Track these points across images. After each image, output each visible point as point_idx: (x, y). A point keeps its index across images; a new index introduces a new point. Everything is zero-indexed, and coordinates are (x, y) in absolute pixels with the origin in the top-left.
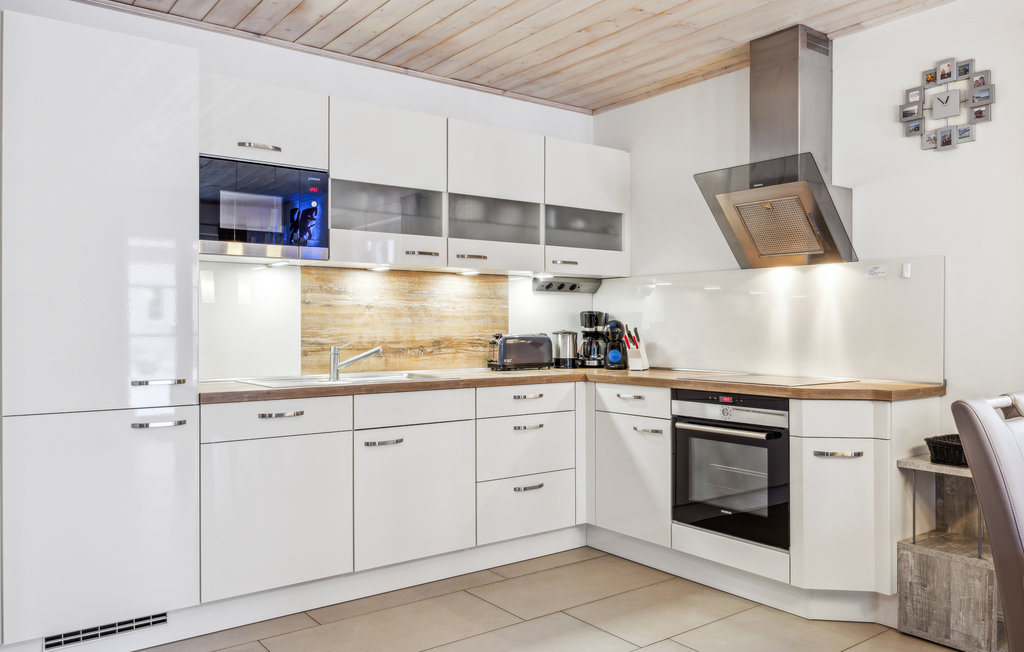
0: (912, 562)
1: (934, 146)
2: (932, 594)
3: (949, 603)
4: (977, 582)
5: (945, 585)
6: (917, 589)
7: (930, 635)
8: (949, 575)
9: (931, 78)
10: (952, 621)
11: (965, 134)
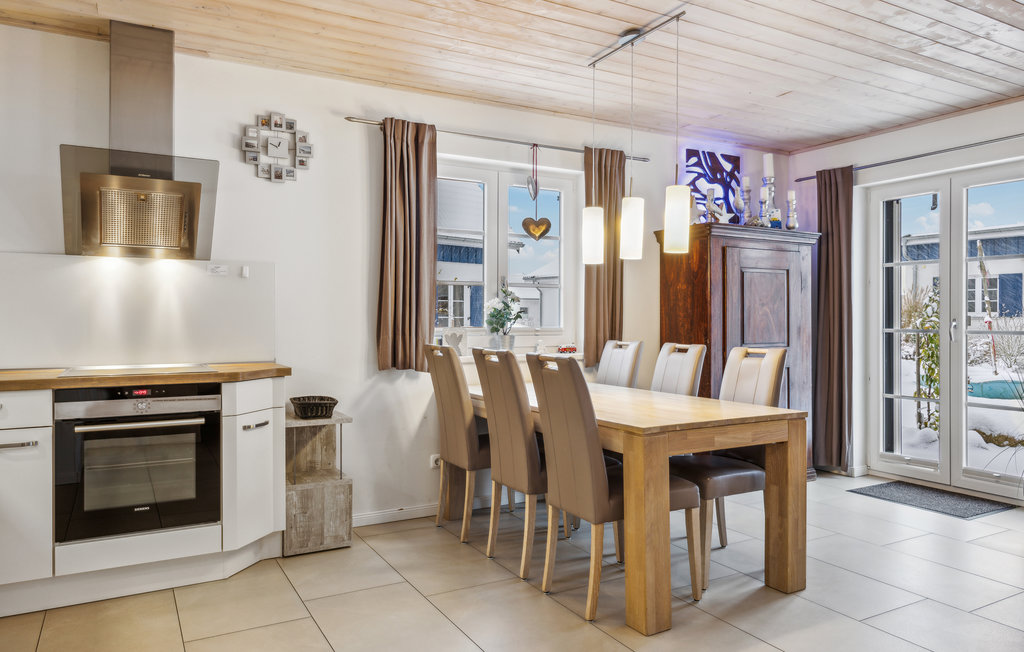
0: (295, 499)
1: (267, 176)
2: (311, 518)
3: (323, 518)
4: (342, 496)
5: (320, 506)
6: (300, 518)
7: (311, 547)
8: (323, 498)
9: (266, 122)
10: (325, 530)
11: (290, 173)
